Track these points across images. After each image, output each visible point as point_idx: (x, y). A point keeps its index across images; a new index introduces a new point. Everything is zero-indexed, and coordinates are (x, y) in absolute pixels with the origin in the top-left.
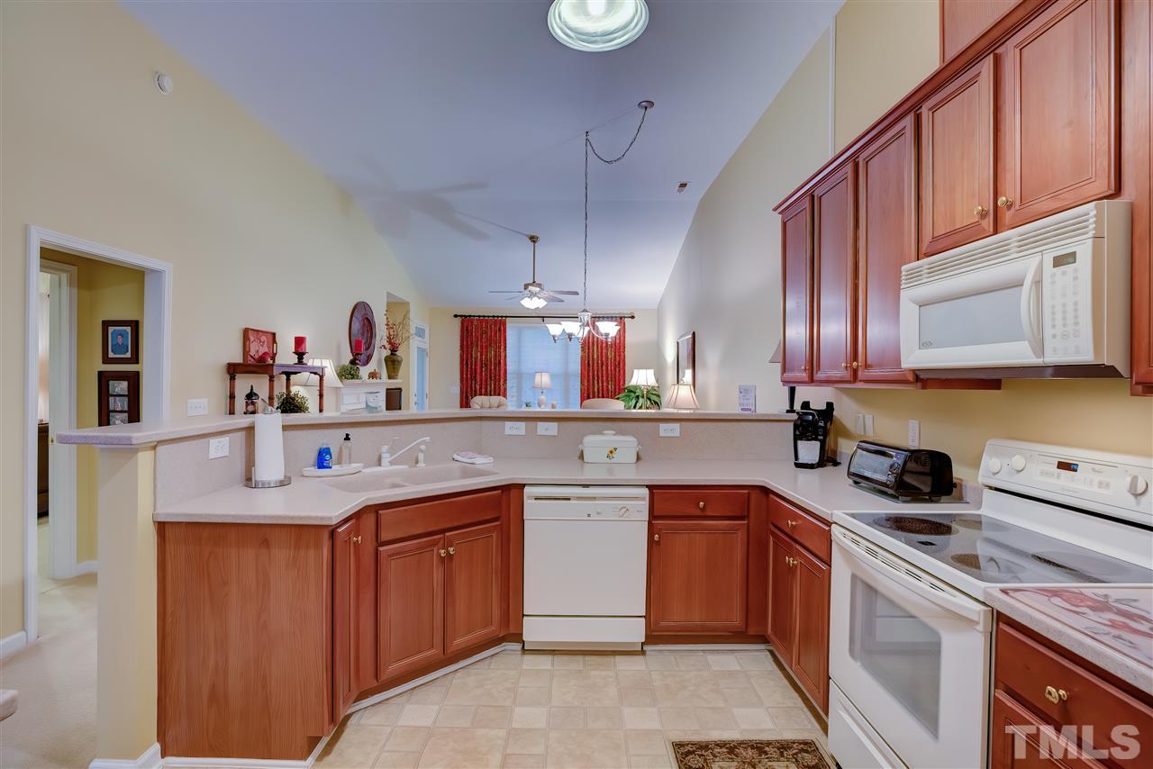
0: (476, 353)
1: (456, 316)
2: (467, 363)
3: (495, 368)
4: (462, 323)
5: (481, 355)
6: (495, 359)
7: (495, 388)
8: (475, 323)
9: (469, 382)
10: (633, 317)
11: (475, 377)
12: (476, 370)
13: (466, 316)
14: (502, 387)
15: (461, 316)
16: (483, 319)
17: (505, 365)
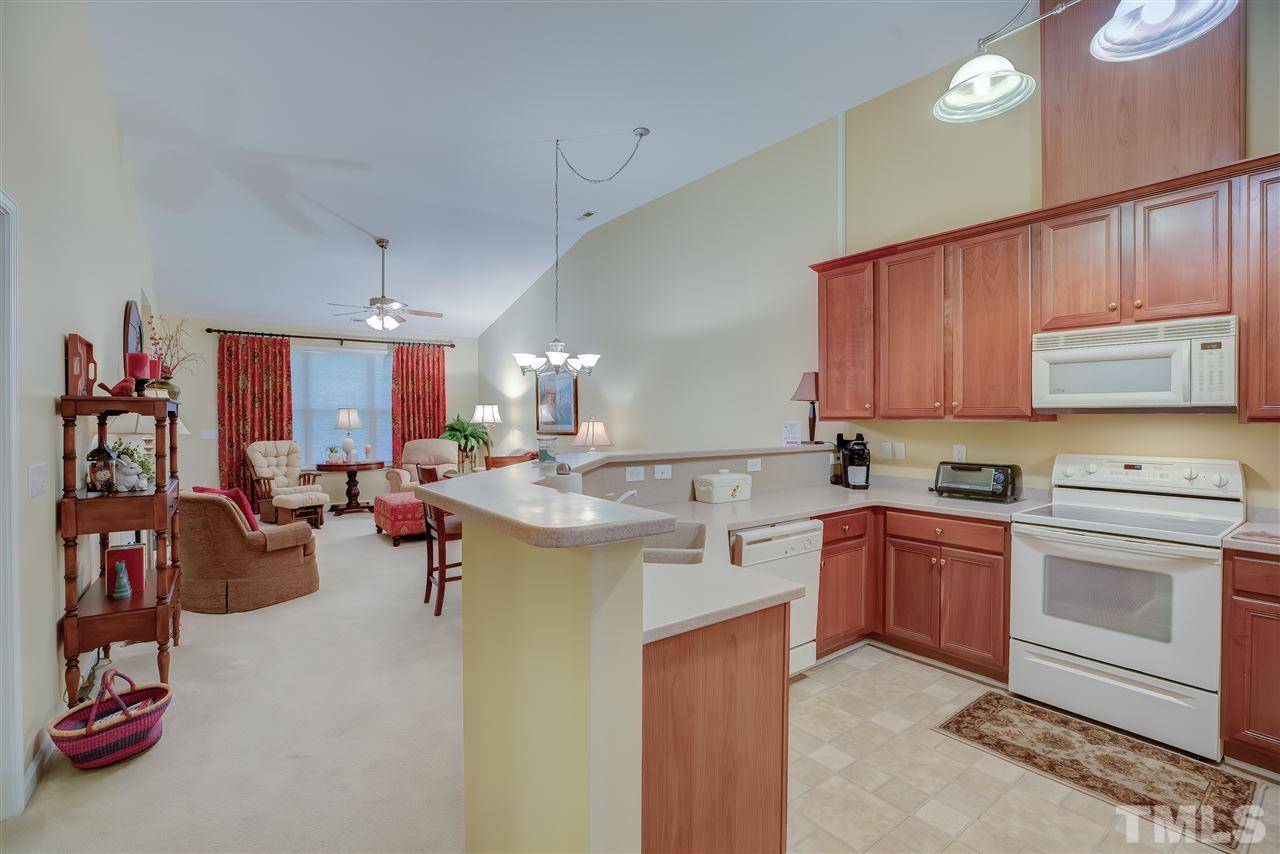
0: (244, 383)
1: (209, 331)
2: (230, 397)
3: (275, 404)
4: (221, 341)
5: (253, 386)
6: (275, 390)
7: (275, 429)
8: (242, 342)
9: (234, 424)
10: (453, 346)
11: (244, 415)
12: (244, 406)
13: (225, 332)
14: (285, 428)
15: (219, 331)
16: (255, 338)
17: (289, 399)
